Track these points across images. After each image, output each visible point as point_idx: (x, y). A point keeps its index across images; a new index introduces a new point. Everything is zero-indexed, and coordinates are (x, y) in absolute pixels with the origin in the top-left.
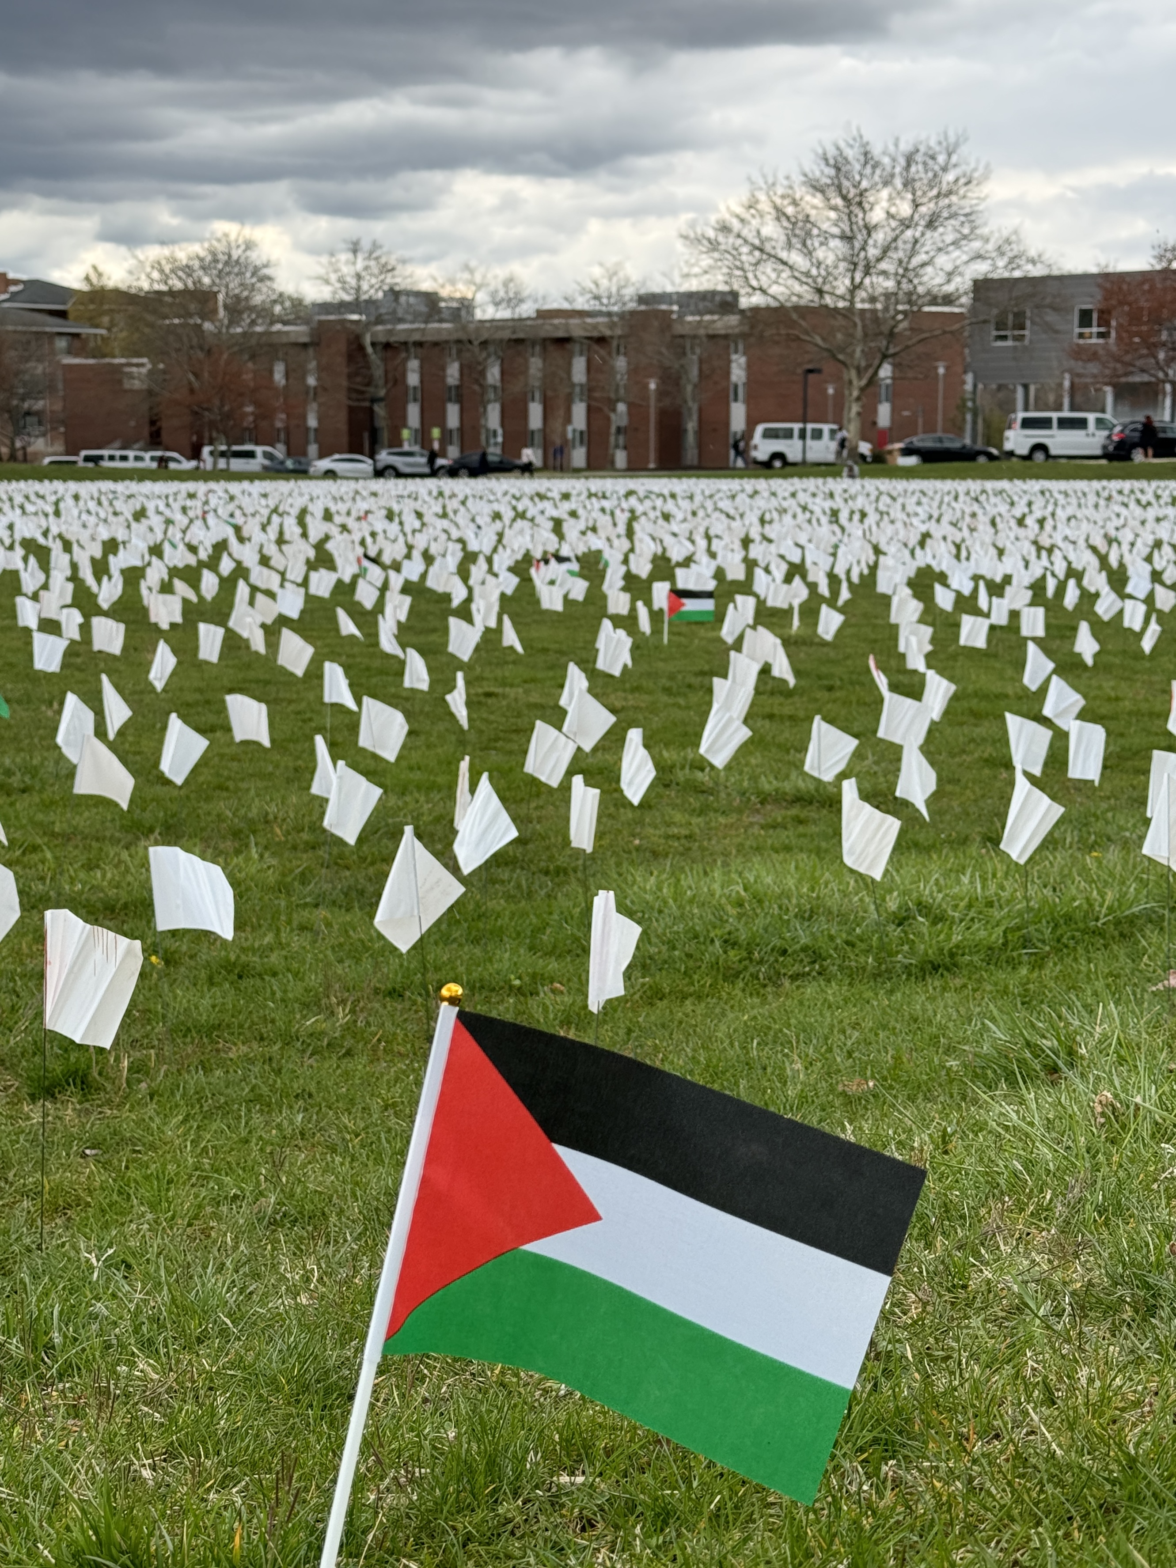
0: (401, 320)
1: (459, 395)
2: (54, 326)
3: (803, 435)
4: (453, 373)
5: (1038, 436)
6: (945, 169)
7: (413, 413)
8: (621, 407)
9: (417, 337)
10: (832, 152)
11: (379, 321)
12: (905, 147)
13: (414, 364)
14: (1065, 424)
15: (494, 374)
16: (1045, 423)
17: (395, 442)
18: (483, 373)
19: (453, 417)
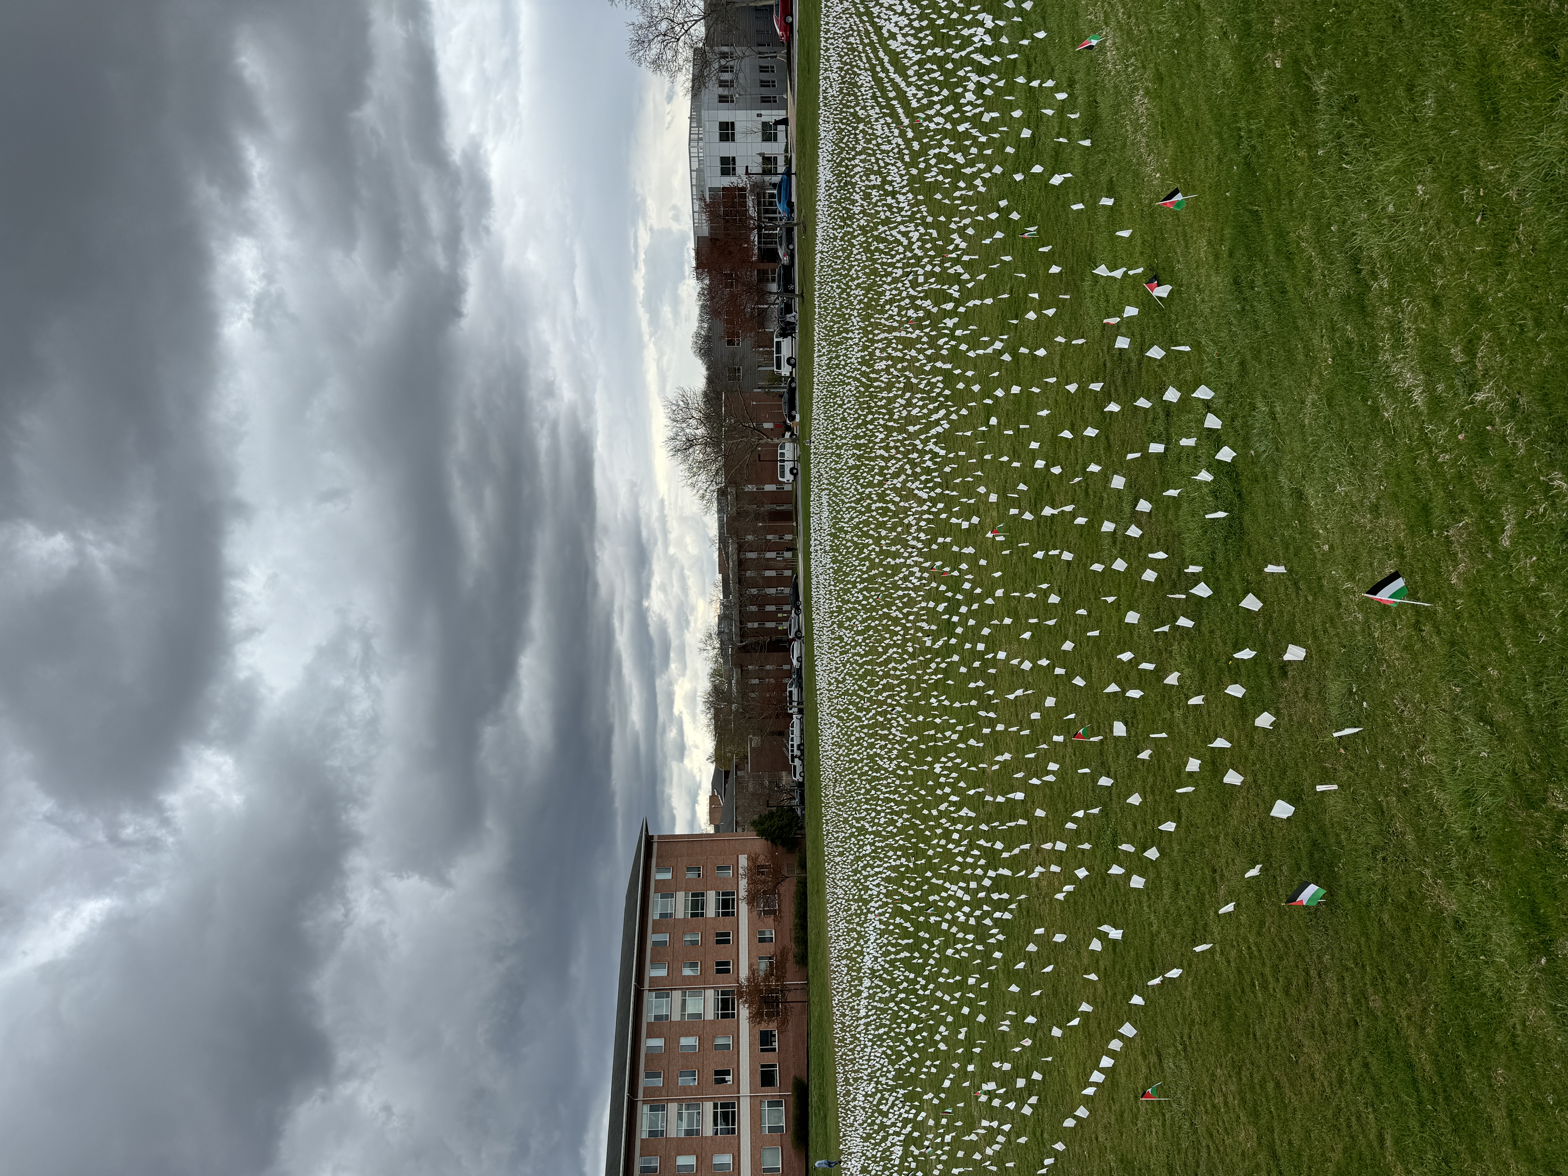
0: (731, 630)
1: (761, 606)
2: (732, 777)
3: (784, 461)
4: (754, 608)
5: (784, 362)
6: (678, 406)
7: (770, 625)
8: (769, 537)
9: (738, 624)
10: (671, 453)
11: (731, 639)
12: (669, 422)
13: (750, 625)
14: (779, 351)
15: (754, 591)
16: (779, 359)
17: (785, 632)
18: (754, 596)
19: (771, 608)
